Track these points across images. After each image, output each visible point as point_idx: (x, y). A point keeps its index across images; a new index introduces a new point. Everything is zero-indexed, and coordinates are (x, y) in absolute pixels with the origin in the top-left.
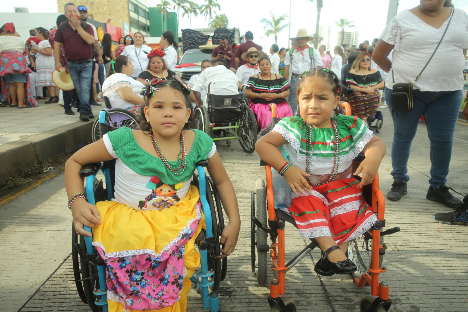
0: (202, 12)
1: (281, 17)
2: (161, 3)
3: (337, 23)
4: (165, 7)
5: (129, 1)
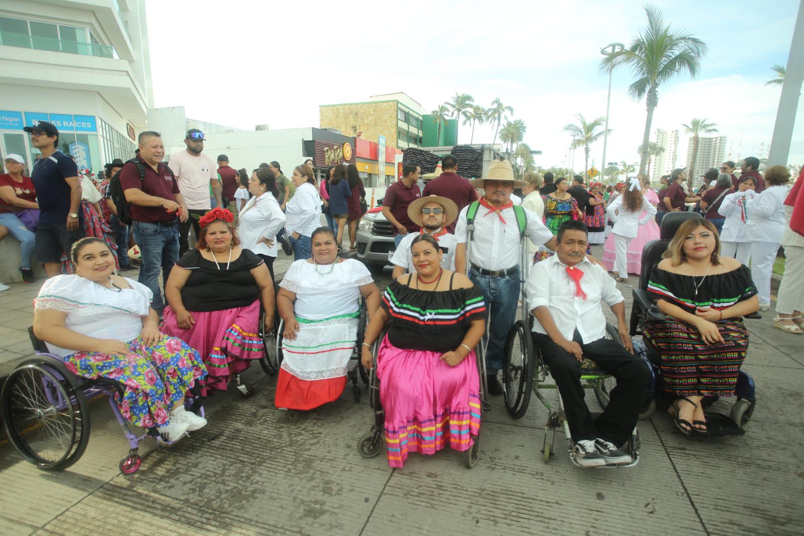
0: (488, 118)
1: (595, 122)
2: (438, 109)
3: (687, 126)
4: (442, 113)
5: (398, 108)
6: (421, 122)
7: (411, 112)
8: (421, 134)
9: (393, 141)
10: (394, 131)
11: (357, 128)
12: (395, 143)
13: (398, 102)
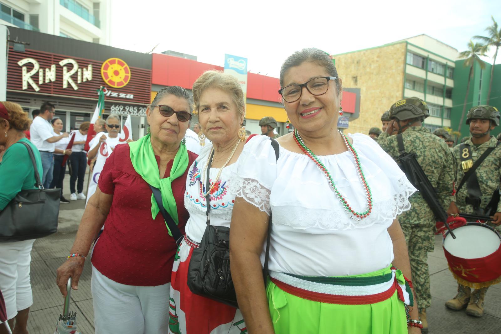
4: (476, 54)
5: (407, 51)
6: (452, 69)
7: (432, 56)
8: (450, 83)
9: (398, 91)
10: (400, 78)
11: (358, 78)
12: (400, 93)
13: (407, 43)
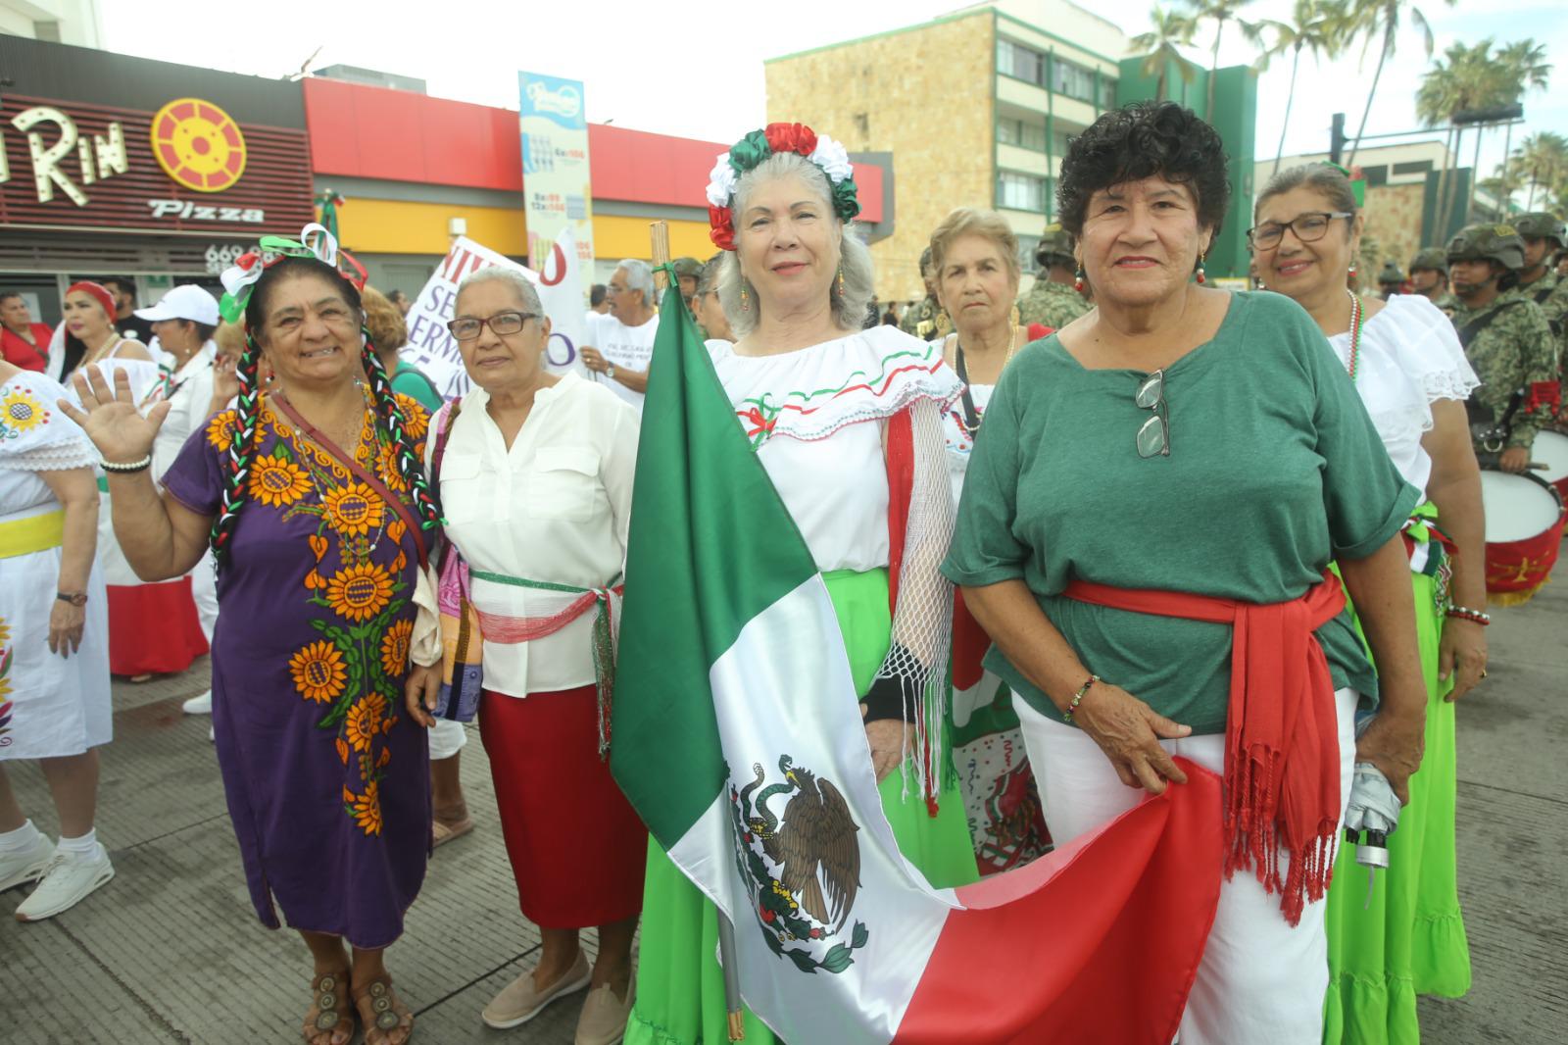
4: (1171, 43)
5: (998, 36)
7: (1060, 50)
10: (982, 115)
11: (871, 118)
12: (987, 155)
13: (996, 14)
